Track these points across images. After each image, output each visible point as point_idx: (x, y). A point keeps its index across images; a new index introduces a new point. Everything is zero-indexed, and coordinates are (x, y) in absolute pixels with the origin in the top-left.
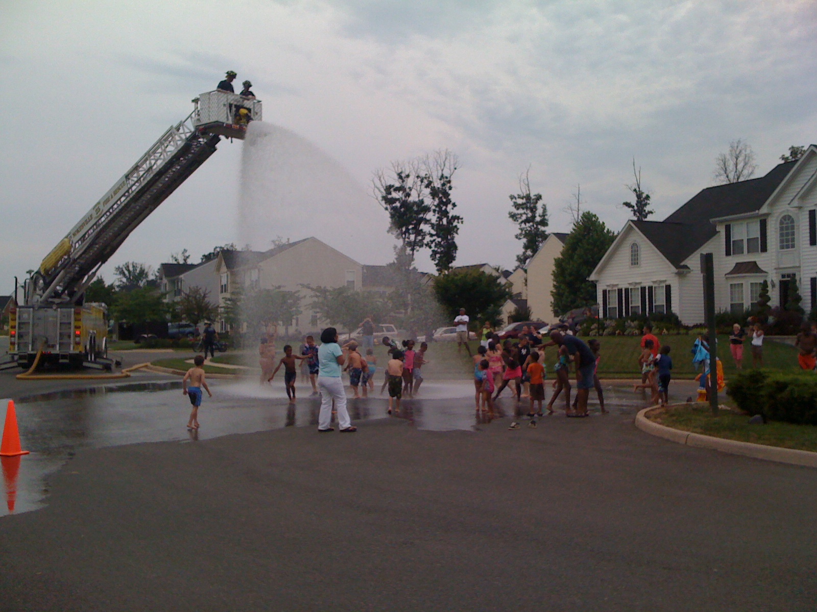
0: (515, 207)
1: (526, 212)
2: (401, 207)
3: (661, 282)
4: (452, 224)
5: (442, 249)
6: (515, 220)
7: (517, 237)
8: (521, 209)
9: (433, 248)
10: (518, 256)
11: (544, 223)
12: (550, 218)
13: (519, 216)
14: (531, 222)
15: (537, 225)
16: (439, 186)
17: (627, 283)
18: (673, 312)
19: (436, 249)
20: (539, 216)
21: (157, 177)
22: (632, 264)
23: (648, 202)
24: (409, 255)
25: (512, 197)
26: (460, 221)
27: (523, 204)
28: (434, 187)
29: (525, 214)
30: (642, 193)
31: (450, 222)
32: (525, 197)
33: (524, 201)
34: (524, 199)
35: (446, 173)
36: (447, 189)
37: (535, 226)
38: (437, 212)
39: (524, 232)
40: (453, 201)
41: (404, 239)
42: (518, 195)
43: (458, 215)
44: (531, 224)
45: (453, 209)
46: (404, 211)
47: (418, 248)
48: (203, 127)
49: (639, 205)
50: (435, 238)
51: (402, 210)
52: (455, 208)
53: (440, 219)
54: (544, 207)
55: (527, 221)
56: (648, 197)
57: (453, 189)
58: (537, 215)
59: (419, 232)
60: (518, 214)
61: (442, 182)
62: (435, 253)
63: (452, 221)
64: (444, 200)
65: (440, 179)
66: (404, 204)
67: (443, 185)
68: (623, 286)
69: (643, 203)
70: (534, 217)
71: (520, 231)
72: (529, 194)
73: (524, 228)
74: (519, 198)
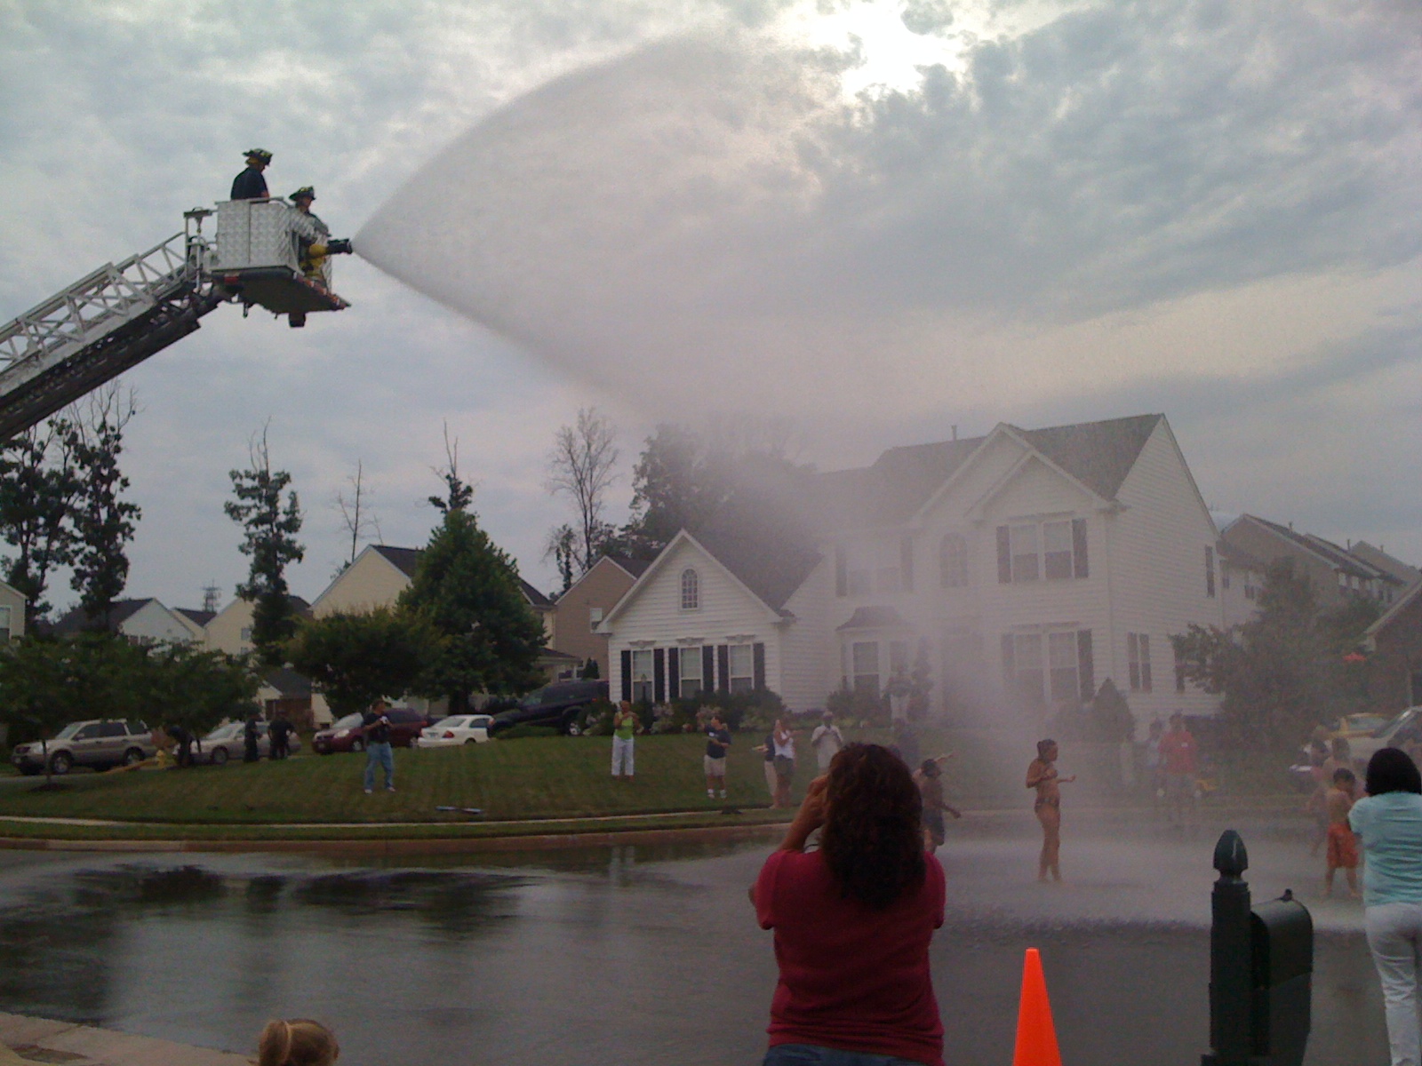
0: (239, 494)
1: (258, 504)
2: (20, 481)
3: (744, 637)
4: (119, 519)
5: (96, 568)
6: (234, 519)
7: (242, 549)
8: (250, 499)
9: (78, 565)
10: (239, 587)
11: (292, 525)
12: (305, 513)
13: (245, 511)
14: (266, 523)
15: (279, 530)
16: (98, 445)
19: (83, 568)
20: (284, 513)
22: (684, 606)
23: (469, 498)
24: (35, 576)
25: (234, 475)
26: (134, 514)
27: (254, 489)
28: (84, 445)
29: (256, 507)
30: (460, 483)
31: (113, 516)
32: (259, 476)
33: (256, 483)
34: (257, 480)
35: (112, 421)
36: (111, 450)
37: (275, 530)
38: (87, 495)
39: (254, 541)
40: (124, 475)
41: (25, 546)
42: (246, 472)
43: (131, 502)
44: (268, 526)
45: (122, 490)
46: (25, 489)
47: (54, 564)
48: (237, 274)
49: (454, 503)
50: (82, 545)
52: (126, 489)
53: (94, 509)
54: (292, 496)
55: (259, 521)
56: (469, 490)
57: (123, 452)
58: (280, 511)
59: (54, 532)
60: (243, 507)
61: (102, 436)
62: (80, 575)
63: (119, 513)
64: (105, 472)
65: (99, 432)
66: (29, 475)
67: (105, 442)
68: (666, 644)
69: (461, 500)
70: (273, 513)
71: (246, 540)
72: (267, 472)
73: (253, 534)
74: (247, 476)
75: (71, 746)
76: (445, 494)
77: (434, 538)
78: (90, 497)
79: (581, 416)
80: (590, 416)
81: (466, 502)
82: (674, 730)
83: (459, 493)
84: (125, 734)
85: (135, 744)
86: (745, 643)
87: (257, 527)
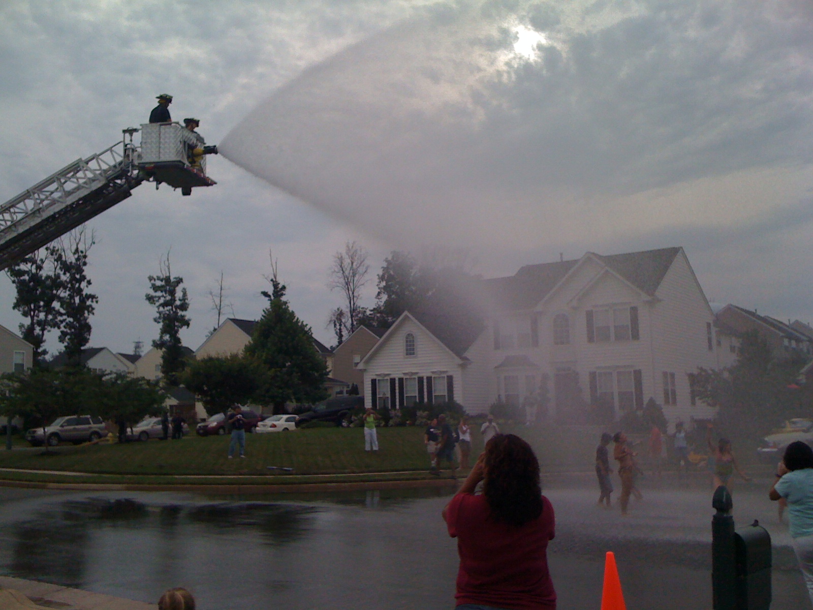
0: (154, 289)
1: (165, 295)
2: (30, 281)
4: (86, 303)
5: (73, 330)
6: (151, 303)
7: (155, 320)
8: (160, 292)
9: (63, 329)
10: (154, 341)
11: (184, 307)
12: (190, 300)
13: (157, 299)
14: (169, 306)
15: (176, 309)
16: (74, 261)
19: (65, 330)
20: (180, 300)
22: (407, 354)
23: (284, 292)
24: (38, 335)
25: (151, 278)
26: (94, 300)
27: (162, 286)
28: (66, 261)
29: (163, 297)
30: (279, 284)
31: (83, 301)
32: (165, 279)
33: (163, 283)
34: (164, 281)
35: (81, 247)
36: (81, 264)
37: (174, 310)
38: (68, 289)
39: (162, 316)
40: (88, 278)
41: (32, 318)
42: (157, 277)
43: (93, 294)
44: (170, 307)
45: (87, 287)
46: (33, 285)
47: (49, 328)
49: (275, 295)
50: (65, 317)
52: (90, 286)
53: (72, 297)
54: (184, 291)
55: (165, 305)
56: (284, 288)
57: (88, 265)
58: (177, 299)
59: (49, 310)
60: (156, 297)
61: (76, 256)
62: (64, 334)
63: (86, 299)
64: (78, 276)
65: (74, 254)
66: (35, 278)
67: (78, 259)
68: (397, 375)
69: (279, 293)
70: (173, 300)
71: (158, 315)
72: (169, 277)
73: (162, 312)
74: (158, 279)
75: (60, 430)
76: (270, 290)
77: (264, 315)
78: (69, 291)
79: (348, 246)
80: (352, 247)
81: (282, 295)
82: (402, 424)
83: (278, 289)
84: (90, 424)
85: (97, 430)
86: (443, 375)
87: (164, 308)
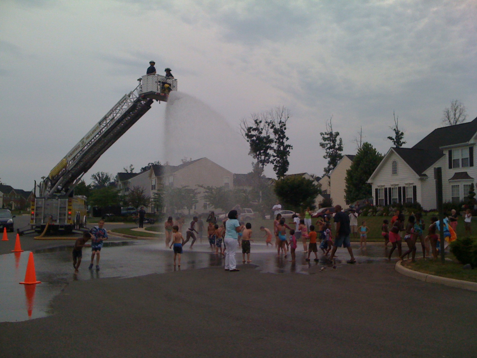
0: (323, 140)
3: (410, 184)
4: (286, 150)
5: (280, 164)
6: (323, 148)
7: (324, 157)
8: (327, 141)
9: (275, 164)
10: (325, 169)
11: (340, 149)
12: (344, 146)
13: (326, 145)
16: (279, 127)
17: (390, 184)
18: (418, 202)
19: (277, 164)
20: (338, 145)
21: (117, 124)
22: (393, 173)
23: (403, 136)
24: (261, 167)
25: (322, 134)
26: (291, 148)
27: (328, 138)
28: (276, 128)
29: (329, 144)
30: (399, 131)
31: (285, 148)
32: (329, 134)
33: (329, 136)
34: (329, 135)
35: (283, 120)
36: (283, 129)
37: (335, 151)
38: (277, 143)
39: (328, 155)
40: (287, 136)
41: (258, 159)
43: (289, 144)
44: (333, 149)
47: (266, 164)
48: (144, 95)
49: (397, 138)
50: (276, 158)
51: (257, 141)
52: (288, 140)
53: (279, 147)
54: (340, 139)
55: (330, 148)
56: (402, 134)
57: (287, 129)
58: (336, 144)
59: (267, 155)
60: (325, 144)
61: (280, 125)
62: (276, 167)
64: (282, 136)
65: (279, 124)
66: (258, 138)
67: (281, 127)
68: (388, 186)
69: (400, 137)
70: (334, 145)
71: (326, 154)
72: (332, 132)
73: (328, 152)
74: (325, 134)
76: (394, 136)
78: (278, 143)
79: (452, 104)
83: (399, 135)
87: (329, 150)
